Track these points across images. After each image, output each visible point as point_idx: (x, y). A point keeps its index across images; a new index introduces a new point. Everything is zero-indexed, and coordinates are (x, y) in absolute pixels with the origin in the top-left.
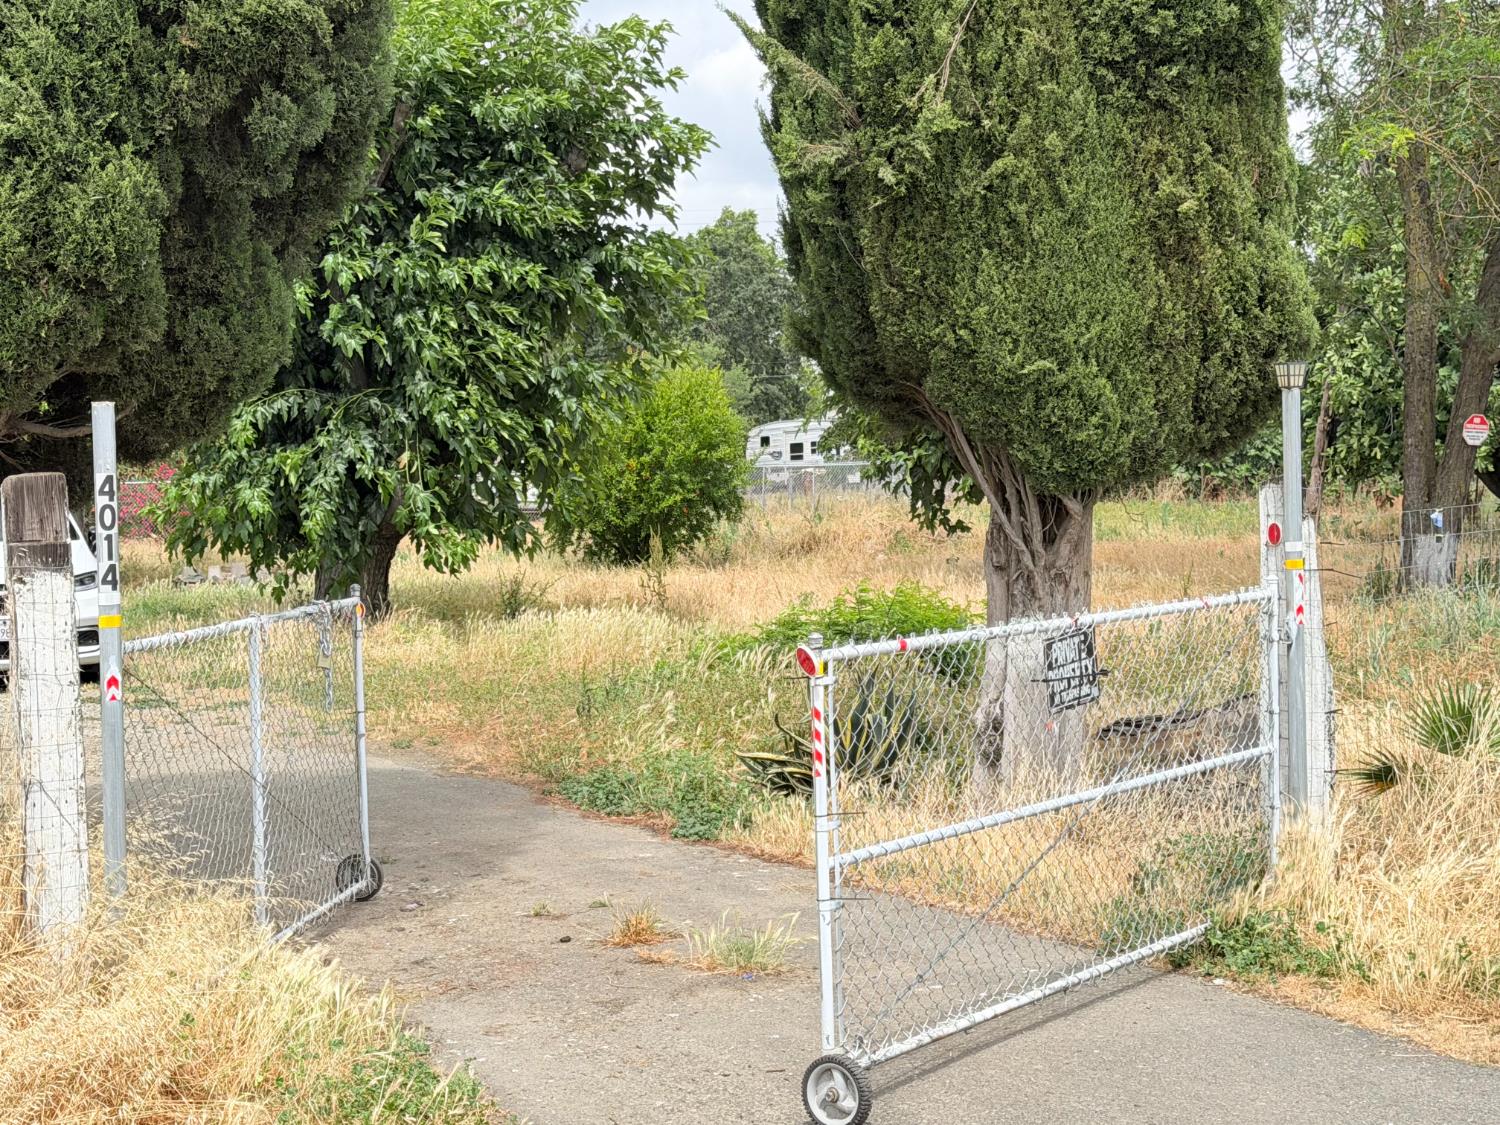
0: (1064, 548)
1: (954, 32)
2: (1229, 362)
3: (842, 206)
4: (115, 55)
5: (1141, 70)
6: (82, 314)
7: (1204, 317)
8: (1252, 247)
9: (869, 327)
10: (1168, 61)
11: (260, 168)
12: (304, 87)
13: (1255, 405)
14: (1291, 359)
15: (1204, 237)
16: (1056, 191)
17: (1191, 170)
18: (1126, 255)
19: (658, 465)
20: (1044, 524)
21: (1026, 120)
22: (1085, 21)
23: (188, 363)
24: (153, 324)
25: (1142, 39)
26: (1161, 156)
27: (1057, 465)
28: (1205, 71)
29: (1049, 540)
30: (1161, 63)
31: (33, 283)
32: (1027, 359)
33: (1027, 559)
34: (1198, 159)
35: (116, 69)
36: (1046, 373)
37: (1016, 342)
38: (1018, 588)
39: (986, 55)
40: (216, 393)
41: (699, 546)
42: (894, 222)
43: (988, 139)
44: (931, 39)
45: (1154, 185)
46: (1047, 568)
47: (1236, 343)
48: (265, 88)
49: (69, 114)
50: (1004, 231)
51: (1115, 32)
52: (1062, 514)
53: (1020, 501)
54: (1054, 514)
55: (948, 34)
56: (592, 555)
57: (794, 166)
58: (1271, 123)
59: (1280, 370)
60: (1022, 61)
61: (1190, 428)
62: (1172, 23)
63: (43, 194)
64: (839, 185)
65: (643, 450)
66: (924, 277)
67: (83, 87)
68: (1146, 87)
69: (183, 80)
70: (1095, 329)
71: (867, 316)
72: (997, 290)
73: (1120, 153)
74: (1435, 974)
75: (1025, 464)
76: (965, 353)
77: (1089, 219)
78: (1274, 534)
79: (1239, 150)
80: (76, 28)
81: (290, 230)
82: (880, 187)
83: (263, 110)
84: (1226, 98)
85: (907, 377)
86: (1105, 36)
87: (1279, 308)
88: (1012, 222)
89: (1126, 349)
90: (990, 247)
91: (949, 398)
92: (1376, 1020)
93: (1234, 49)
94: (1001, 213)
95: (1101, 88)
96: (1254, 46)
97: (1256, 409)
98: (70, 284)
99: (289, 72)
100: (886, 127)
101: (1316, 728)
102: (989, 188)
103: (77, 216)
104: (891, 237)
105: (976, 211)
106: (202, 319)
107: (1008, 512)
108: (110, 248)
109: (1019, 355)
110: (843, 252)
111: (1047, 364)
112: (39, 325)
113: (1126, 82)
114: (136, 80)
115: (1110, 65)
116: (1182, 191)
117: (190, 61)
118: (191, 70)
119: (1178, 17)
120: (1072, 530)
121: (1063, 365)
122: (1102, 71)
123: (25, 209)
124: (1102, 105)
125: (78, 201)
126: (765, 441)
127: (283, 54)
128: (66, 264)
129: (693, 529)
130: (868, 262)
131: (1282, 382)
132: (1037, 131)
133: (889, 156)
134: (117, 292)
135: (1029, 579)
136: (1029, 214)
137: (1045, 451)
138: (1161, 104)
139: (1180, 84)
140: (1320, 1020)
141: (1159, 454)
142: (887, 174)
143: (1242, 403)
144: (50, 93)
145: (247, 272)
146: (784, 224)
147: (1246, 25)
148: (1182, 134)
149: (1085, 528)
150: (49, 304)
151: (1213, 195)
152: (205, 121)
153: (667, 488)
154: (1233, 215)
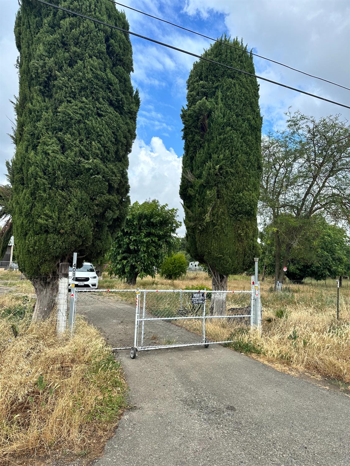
0: (223, 283)
1: (210, 208)
2: (248, 257)
3: (194, 232)
4: (86, 204)
5: (236, 215)
6: (79, 240)
7: (245, 250)
8: (252, 241)
9: (196, 249)
10: (240, 214)
11: (107, 221)
12: (114, 210)
13: (252, 263)
14: (257, 257)
15: (245, 239)
16: (224, 231)
17: (243, 229)
18: (233, 241)
19: (175, 266)
20: (220, 279)
21: (219, 221)
22: (228, 208)
23: (96, 248)
24: (90, 242)
25: (237, 211)
26: (239, 227)
27: (222, 270)
28: (245, 216)
29: (221, 281)
30: (239, 214)
31: (71, 235)
32: (218, 255)
33: (218, 284)
34: (244, 228)
35: (86, 206)
36: (221, 257)
37: (217, 252)
38: (216, 288)
39: (215, 212)
40: (99, 253)
41: (180, 277)
42: (200, 234)
43: (214, 223)
44: (207, 209)
45: (238, 231)
46: (221, 285)
47: (249, 254)
48: (108, 210)
49: (79, 212)
50: (216, 237)
51: (233, 210)
52: (223, 278)
53: (217, 275)
54: (222, 278)
55: (209, 209)
56: (166, 278)
57: (188, 225)
58: (255, 224)
59: (255, 259)
60: (219, 213)
61: (242, 266)
62: (241, 209)
63: (74, 223)
64: (193, 229)
65: (173, 264)
66: (204, 242)
67: (81, 208)
68: (237, 218)
69: (96, 208)
70: (228, 251)
71: (196, 247)
72: (215, 245)
73: (233, 227)
74: (276, 356)
75: (218, 270)
76: (209, 253)
77: (228, 236)
78: (253, 283)
79: (250, 227)
80: (81, 200)
81: (114, 230)
82: (199, 229)
83: (108, 213)
84: (249, 220)
85: (201, 256)
86: (231, 210)
87: (256, 250)
88: (217, 235)
89: (233, 254)
90: (214, 238)
91: (207, 260)
92: (266, 363)
93: (250, 213)
94: (215, 234)
95: (231, 217)
96: (252, 213)
97: (252, 264)
98: (76, 235)
99: (112, 208)
100: (200, 221)
101: (259, 313)
102: (214, 230)
103: (79, 226)
104: (200, 236)
105: (212, 233)
106: (98, 242)
107: (215, 277)
108: (83, 231)
109: (217, 254)
110: (194, 238)
111: (221, 256)
112: (72, 241)
113: (234, 217)
114: (89, 208)
115: (232, 214)
116: (241, 232)
117: (97, 205)
118: (97, 206)
119: (242, 208)
120: (225, 280)
121: (224, 256)
122: (231, 215)
123: (71, 224)
124: (230, 220)
125: (79, 224)
126: (192, 264)
127: (111, 205)
128: (77, 233)
129: (179, 275)
130: (196, 240)
131: (255, 260)
132: (221, 223)
133: (200, 225)
134: (84, 237)
135: (218, 287)
136: (220, 234)
137: (221, 268)
138: (239, 220)
139: (242, 217)
140: (257, 362)
141: (237, 270)
142: (200, 228)
143: (250, 263)
144: (76, 209)
145: (106, 236)
146: (186, 234)
147: (251, 210)
148: (242, 225)
149: (227, 280)
150: (73, 238)
151: (246, 233)
152: (99, 214)
153: (176, 269)
154: (249, 236)
